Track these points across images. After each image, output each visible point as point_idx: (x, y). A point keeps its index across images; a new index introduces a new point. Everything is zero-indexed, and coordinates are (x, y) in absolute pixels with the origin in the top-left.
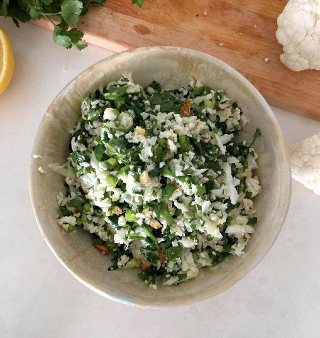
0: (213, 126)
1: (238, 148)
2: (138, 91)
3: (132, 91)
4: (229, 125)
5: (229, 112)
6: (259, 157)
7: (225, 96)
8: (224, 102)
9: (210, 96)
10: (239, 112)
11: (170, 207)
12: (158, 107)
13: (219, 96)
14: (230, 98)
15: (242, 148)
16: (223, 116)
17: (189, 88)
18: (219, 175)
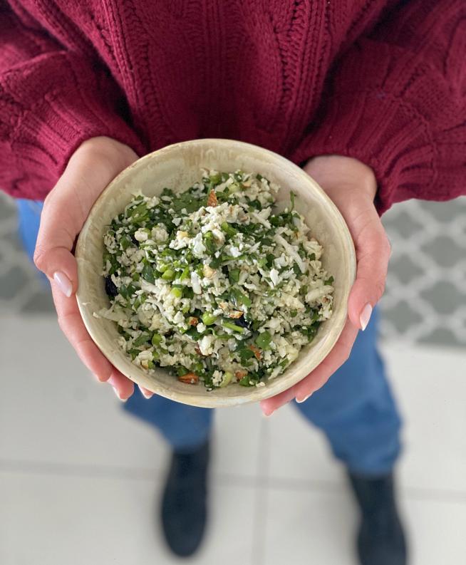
0: (246, 206)
1: (281, 217)
2: (158, 203)
3: (153, 205)
4: (262, 200)
5: (256, 188)
6: (305, 217)
7: (244, 174)
8: (247, 180)
9: (230, 181)
10: (266, 182)
11: (243, 291)
12: (184, 211)
13: (239, 177)
14: (250, 173)
15: (285, 216)
16: (252, 194)
17: (205, 180)
18: (275, 247)
